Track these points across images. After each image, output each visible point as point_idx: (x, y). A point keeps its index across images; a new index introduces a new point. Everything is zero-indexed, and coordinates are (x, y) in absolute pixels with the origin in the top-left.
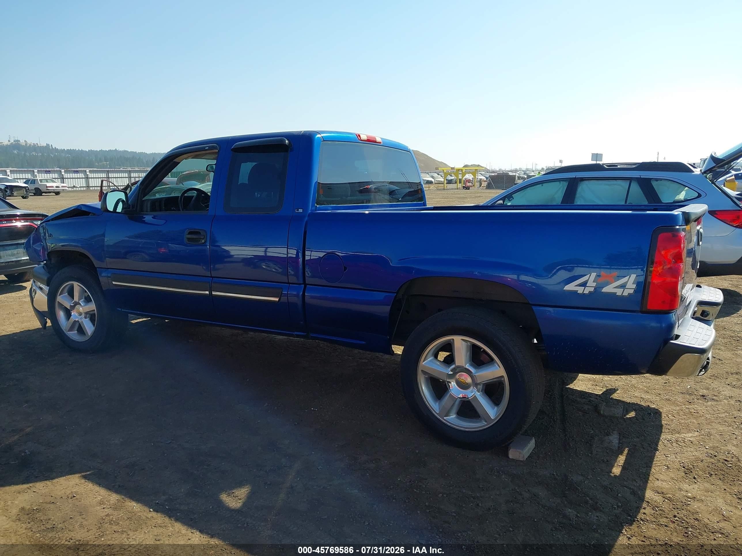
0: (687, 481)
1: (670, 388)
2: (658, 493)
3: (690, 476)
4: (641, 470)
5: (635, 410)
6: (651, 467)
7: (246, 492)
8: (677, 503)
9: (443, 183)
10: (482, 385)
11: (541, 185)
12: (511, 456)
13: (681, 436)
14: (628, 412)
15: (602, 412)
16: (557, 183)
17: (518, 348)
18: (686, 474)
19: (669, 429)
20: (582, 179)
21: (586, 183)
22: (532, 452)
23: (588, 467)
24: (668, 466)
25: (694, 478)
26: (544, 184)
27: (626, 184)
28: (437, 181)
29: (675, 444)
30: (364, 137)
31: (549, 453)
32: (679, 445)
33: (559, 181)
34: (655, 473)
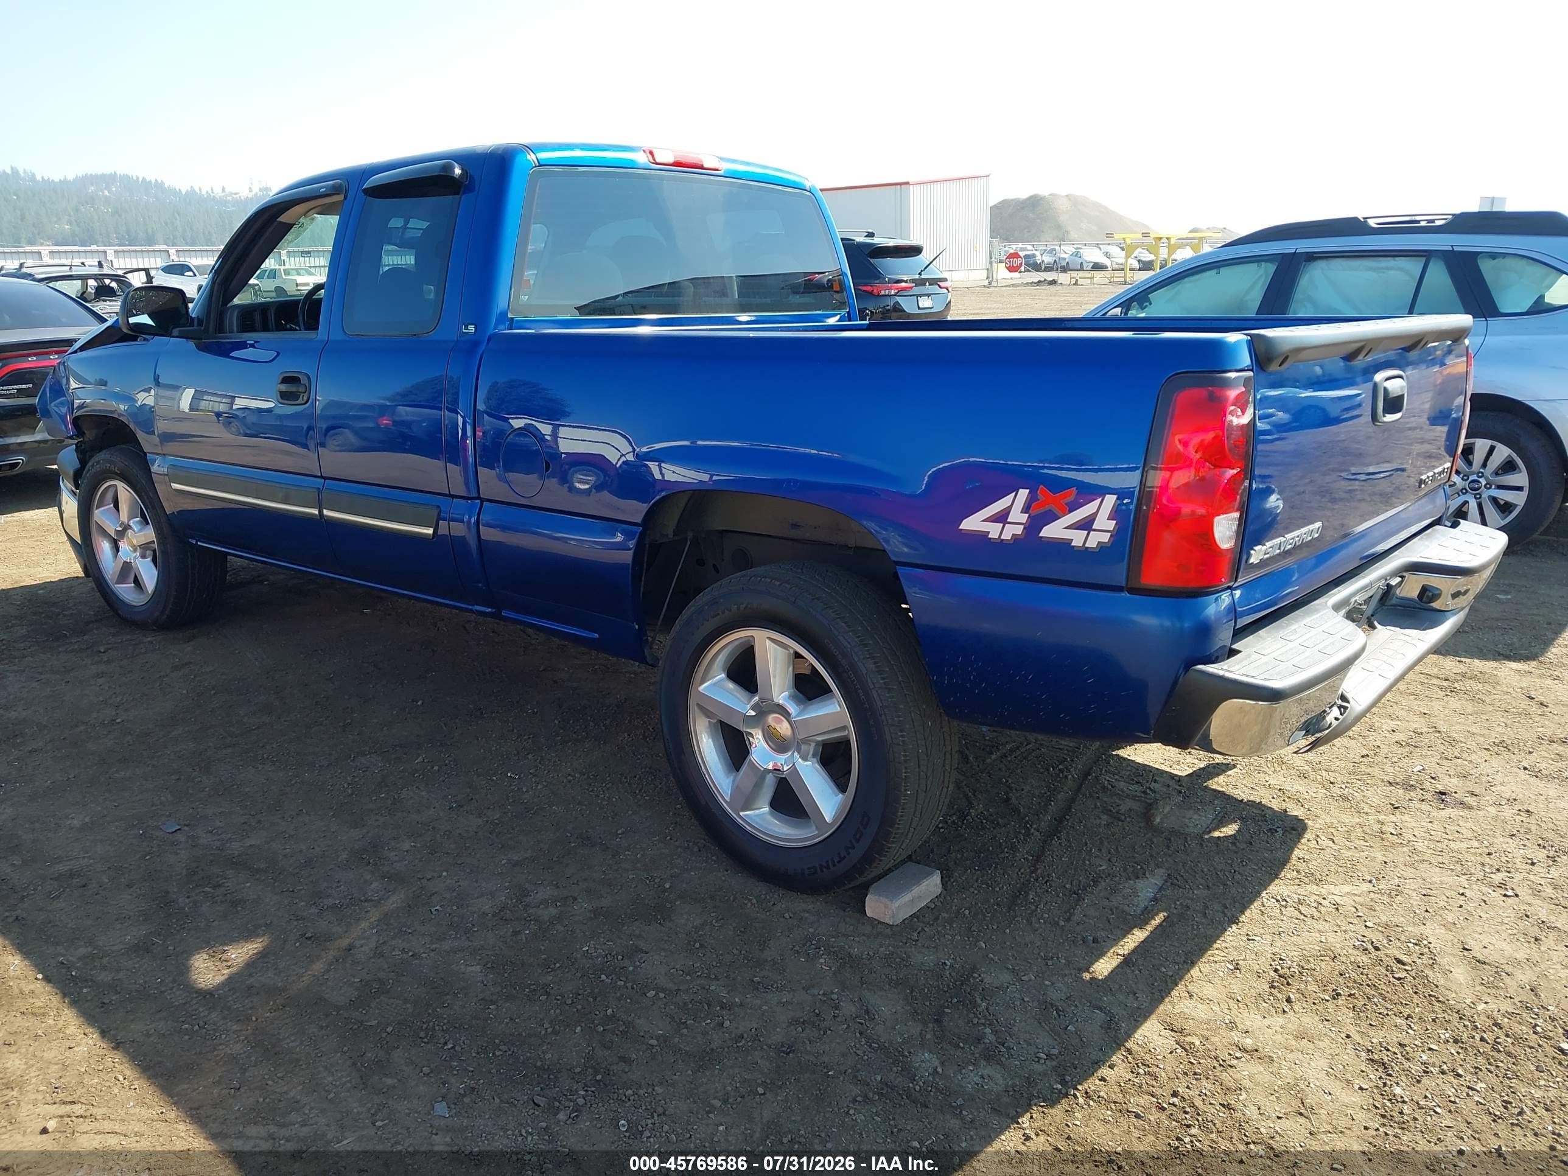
0: (1265, 1005)
1: (1369, 770)
2: (1172, 1030)
3: (1278, 995)
4: (1164, 970)
5: (1243, 819)
6: (1193, 964)
7: (250, 953)
8: (1201, 1061)
9: (1122, 269)
10: (813, 745)
11: (1215, 271)
12: (869, 913)
13: (1322, 890)
14: (1221, 823)
15: (1158, 820)
16: (1253, 267)
17: (875, 663)
18: (1273, 987)
19: (1298, 872)
20: (1311, 257)
21: (1322, 264)
22: (927, 907)
23: (1039, 954)
24: (1237, 964)
25: (1289, 1000)
26: (1222, 270)
27: (1414, 267)
28: (1117, 264)
29: (1293, 909)
30: (665, 156)
31: (967, 912)
32: (1300, 912)
33: (1258, 261)
34: (1194, 980)
